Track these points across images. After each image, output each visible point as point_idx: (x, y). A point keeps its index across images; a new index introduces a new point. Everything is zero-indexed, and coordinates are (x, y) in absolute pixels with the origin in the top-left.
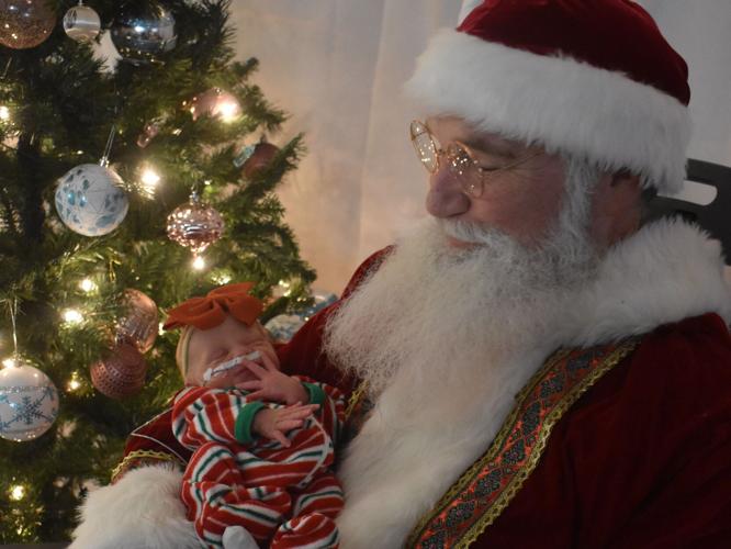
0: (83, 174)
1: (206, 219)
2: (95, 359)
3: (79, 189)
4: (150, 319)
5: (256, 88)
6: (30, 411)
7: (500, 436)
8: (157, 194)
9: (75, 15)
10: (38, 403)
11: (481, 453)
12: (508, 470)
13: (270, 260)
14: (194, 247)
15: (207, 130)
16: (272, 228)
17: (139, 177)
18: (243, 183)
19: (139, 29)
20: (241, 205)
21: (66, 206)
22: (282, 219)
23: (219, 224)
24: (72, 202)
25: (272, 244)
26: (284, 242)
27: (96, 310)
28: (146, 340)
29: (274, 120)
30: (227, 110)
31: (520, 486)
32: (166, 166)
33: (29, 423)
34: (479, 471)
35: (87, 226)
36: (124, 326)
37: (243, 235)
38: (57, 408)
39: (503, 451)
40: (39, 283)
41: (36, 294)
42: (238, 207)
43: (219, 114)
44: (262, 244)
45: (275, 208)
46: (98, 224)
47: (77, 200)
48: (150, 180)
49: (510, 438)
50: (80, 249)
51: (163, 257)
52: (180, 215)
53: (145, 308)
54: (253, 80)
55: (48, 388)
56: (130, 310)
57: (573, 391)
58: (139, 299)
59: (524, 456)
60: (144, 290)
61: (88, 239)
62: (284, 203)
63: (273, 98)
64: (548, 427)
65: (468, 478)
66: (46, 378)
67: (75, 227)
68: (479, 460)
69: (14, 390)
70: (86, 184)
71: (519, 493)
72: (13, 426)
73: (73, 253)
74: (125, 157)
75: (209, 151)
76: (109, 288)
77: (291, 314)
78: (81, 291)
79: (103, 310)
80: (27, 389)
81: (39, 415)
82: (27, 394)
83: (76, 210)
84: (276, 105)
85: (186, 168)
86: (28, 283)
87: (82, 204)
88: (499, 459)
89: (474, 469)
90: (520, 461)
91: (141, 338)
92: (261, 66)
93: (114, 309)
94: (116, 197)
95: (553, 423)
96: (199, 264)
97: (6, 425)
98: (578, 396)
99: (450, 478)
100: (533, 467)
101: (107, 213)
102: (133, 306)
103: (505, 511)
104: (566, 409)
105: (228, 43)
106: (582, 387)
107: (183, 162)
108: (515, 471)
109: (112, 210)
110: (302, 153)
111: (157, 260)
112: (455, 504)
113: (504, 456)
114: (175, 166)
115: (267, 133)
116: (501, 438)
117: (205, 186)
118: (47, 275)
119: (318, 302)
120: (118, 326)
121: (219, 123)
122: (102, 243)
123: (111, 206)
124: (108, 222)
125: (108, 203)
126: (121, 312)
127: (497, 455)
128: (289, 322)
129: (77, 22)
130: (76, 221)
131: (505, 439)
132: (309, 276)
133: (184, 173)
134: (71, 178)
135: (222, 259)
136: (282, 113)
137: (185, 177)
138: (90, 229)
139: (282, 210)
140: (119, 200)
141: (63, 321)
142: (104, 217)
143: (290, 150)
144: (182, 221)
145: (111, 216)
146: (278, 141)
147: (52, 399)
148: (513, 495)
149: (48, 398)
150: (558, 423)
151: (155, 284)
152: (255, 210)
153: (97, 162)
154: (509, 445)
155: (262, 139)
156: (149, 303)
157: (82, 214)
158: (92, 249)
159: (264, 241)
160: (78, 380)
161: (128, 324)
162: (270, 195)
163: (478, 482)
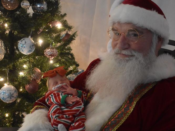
0: (25, 40)
1: (53, 51)
2: (27, 84)
3: (24, 43)
4: (40, 75)
5: (66, 20)
6: (11, 96)
7: (124, 104)
8: (42, 45)
9: (24, 2)
10: (13, 94)
11: (119, 108)
12: (125, 112)
13: (68, 61)
14: (50, 58)
15: (54, 30)
16: (69, 54)
17: (38, 41)
18: (62, 43)
19: (39, 6)
20: (62, 48)
21: (20, 47)
22: (71, 51)
23: (57, 52)
24: (22, 47)
25: (69, 57)
26: (71, 57)
27: (27, 72)
28: (39, 80)
29: (70, 28)
30: (59, 26)
31: (128, 116)
32: (44, 38)
33: (11, 99)
34: (119, 112)
35: (25, 52)
36: (33, 76)
37: (62, 55)
38: (17, 95)
39: (124, 108)
40: (14, 65)
41: (13, 68)
42: (61, 49)
43: (57, 27)
44: (66, 57)
45: (70, 49)
46: (28, 52)
47: (23, 46)
48: (40, 42)
49: (126, 105)
50: (23, 58)
51: (43, 60)
52: (47, 50)
53: (38, 72)
54: (65, 18)
55: (15, 90)
56: (35, 73)
57: (141, 94)
58: (37, 70)
59: (129, 109)
60: (38, 68)
61: (25, 55)
62: (72, 48)
63: (70, 23)
64: (135, 103)
65: (116, 114)
66: (15, 88)
67: (22, 53)
68: (118, 110)
69: (7, 91)
70: (25, 42)
71: (128, 118)
72: (7, 99)
73: (22, 58)
74: (35, 36)
75: (54, 35)
76: (30, 67)
77: (73, 74)
78: (23, 68)
79: (29, 72)
80: (11, 90)
81: (13, 97)
82: (11, 92)
83: (23, 49)
84: (70, 25)
85: (49, 39)
86: (11, 65)
87: (24, 47)
88: (123, 110)
89: (117, 112)
90: (128, 110)
91: (37, 79)
92: (67, 15)
93: (31, 72)
94: (32, 46)
95: (136, 102)
96: (51, 62)
97: (5, 99)
98: (142, 95)
99: (111, 114)
100: (131, 112)
101: (30, 49)
102: (36, 72)
103: (124, 122)
104: (139, 98)
105: (59, 10)
106: (143, 93)
107: (48, 38)
108: (127, 112)
109: (31, 49)
110: (76, 36)
111: (41, 60)
112: (112, 120)
113: (124, 109)
114: (47, 39)
115: (68, 31)
116: (124, 105)
117: (53, 43)
118: (15, 64)
119: (79, 71)
120: (32, 76)
121: (57, 28)
122: (29, 56)
123: (31, 48)
124: (30, 52)
125: (30, 47)
126: (33, 73)
127: (123, 109)
128: (72, 76)
129: (24, 4)
130: (23, 51)
131: (125, 105)
132: (78, 65)
133: (49, 40)
134: (22, 41)
135: (57, 61)
136: (72, 26)
137: (49, 41)
138: (26, 53)
139: (72, 49)
140: (33, 46)
141: (19, 75)
142: (29, 50)
143: (74, 35)
144: (48, 51)
145: (31, 50)
146: (71, 33)
147: (16, 93)
148: (126, 118)
149: (15, 93)
150: (138, 101)
151: (41, 66)
152: (65, 49)
153: (28, 37)
154: (125, 106)
155: (67, 32)
156: (39, 71)
157: (24, 49)
158: (26, 58)
159: (67, 57)
160: (22, 89)
161: (34, 76)
162: (68, 46)
163: (118, 115)
